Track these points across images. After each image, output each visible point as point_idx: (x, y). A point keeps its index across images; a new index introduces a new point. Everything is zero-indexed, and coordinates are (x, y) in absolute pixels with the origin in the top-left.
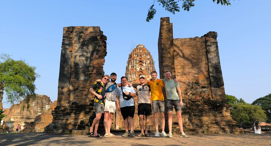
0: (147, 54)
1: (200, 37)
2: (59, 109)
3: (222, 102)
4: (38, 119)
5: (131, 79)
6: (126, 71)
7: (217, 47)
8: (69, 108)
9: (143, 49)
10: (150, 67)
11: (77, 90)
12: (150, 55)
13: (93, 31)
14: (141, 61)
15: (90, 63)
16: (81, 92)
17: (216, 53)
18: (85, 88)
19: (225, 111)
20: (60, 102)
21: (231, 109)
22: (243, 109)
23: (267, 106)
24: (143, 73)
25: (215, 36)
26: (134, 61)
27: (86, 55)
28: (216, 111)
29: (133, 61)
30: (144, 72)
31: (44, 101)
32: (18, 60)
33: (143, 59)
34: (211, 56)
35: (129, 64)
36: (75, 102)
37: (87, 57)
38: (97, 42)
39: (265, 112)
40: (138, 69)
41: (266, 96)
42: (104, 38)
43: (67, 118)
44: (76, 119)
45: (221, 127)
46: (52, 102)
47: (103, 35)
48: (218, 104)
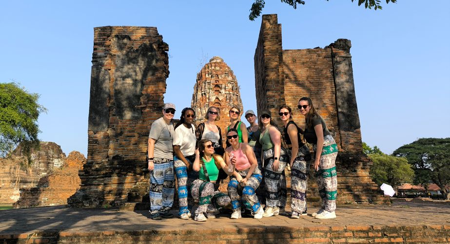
0: (228, 74)
1: (323, 48)
2: (91, 167)
3: (357, 154)
4: (43, 183)
5: (200, 115)
6: (193, 101)
7: (350, 65)
8: (108, 165)
9: (221, 64)
10: (232, 95)
11: (121, 135)
12: (232, 75)
13: (145, 35)
14: (217, 86)
15: (142, 90)
16: (127, 138)
17: (349, 76)
18: (133, 131)
19: (362, 169)
20: (92, 155)
21: (370, 165)
22: (379, 163)
23: (415, 158)
24: (221, 105)
25: (348, 47)
26: (207, 84)
27: (134, 77)
28: (348, 169)
29: (203, 84)
30: (223, 104)
31: (51, 152)
32: (7, 83)
33: (221, 82)
34: (341, 79)
35: (197, 90)
36: (117, 156)
37: (136, 80)
38: (153, 53)
39: (412, 168)
40: (213, 99)
41: (414, 143)
42: (165, 47)
43: (106, 182)
44: (121, 183)
45: (356, 193)
46: (64, 154)
47: (162, 41)
48: (350, 158)
